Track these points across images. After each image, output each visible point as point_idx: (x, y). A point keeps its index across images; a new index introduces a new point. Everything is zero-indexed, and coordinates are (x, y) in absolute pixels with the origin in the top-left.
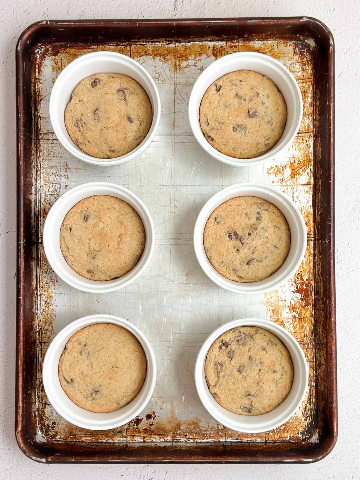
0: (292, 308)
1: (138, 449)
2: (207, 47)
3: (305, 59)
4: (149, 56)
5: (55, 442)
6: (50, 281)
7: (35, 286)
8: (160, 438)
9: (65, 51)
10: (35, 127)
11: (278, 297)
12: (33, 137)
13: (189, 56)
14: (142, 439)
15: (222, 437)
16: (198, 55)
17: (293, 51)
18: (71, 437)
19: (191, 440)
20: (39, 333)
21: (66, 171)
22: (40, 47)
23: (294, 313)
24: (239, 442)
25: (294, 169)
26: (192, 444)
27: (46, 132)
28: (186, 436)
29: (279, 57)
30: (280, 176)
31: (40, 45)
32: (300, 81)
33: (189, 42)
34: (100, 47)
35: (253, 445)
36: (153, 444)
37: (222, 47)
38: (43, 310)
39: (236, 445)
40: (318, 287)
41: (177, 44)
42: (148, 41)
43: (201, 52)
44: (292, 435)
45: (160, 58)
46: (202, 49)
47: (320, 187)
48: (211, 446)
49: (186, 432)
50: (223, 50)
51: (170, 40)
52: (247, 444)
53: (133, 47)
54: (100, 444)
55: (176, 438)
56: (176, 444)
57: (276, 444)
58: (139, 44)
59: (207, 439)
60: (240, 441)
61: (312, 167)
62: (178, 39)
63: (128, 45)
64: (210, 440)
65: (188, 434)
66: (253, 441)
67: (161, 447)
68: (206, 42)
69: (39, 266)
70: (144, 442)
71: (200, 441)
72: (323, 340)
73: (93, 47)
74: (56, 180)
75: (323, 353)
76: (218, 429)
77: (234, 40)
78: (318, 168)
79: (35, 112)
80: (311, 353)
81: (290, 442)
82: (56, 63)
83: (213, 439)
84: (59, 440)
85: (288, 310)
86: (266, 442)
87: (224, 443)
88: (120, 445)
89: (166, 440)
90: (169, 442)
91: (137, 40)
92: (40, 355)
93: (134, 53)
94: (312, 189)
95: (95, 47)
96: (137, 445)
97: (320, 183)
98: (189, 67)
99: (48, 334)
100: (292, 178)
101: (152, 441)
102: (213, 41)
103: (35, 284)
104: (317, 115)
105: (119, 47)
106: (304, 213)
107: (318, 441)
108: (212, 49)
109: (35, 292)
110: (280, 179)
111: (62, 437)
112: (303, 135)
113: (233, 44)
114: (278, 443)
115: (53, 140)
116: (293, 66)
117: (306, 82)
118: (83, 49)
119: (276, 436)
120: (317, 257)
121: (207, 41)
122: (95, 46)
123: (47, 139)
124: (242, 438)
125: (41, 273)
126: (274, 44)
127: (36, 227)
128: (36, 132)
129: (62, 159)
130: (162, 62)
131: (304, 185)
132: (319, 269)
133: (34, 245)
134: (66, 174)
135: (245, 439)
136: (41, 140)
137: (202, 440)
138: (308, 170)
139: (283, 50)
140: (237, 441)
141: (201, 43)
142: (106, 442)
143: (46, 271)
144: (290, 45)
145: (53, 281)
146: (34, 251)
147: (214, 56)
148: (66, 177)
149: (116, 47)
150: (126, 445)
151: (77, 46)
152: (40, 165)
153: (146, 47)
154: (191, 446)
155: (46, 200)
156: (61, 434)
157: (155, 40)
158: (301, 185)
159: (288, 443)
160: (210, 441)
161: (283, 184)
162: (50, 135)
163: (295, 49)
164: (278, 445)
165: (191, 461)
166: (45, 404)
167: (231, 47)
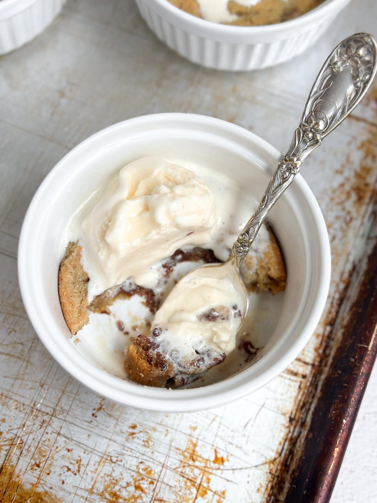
10: (313, 397)
136: (308, 361)
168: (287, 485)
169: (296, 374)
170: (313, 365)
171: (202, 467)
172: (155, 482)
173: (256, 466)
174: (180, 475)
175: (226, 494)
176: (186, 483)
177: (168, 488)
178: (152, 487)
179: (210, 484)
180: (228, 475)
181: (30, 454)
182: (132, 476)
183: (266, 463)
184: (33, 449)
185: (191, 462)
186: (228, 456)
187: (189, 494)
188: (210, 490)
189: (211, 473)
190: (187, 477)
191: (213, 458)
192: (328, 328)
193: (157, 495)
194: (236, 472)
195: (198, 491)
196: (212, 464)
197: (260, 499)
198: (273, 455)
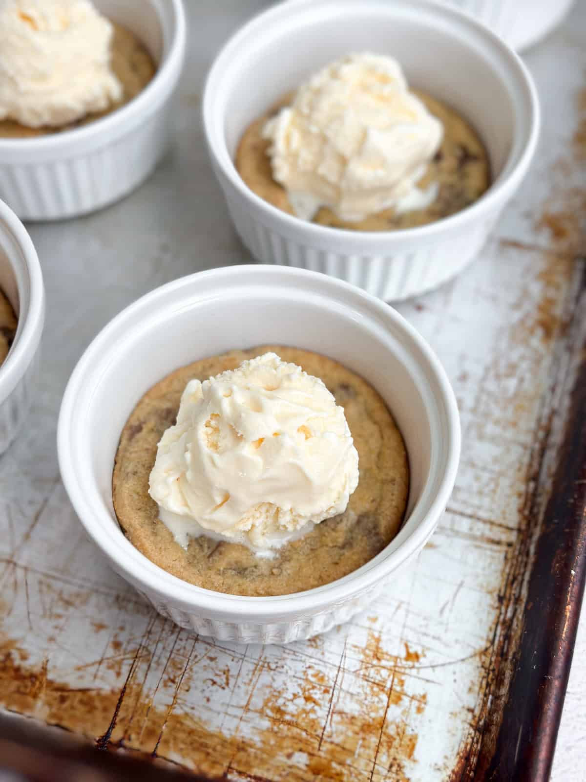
4: (60, 681)
10: (525, 569)
12: (537, 533)
27: (489, 546)
45: (23, 664)
53: (97, 734)
58: (74, 733)
63: (110, 743)
93: (105, 710)
105: (149, 748)
115: (470, 516)
123: (492, 523)
128: (523, 552)
136: (511, 525)
149: (160, 752)
153: (54, 716)
162: (479, 534)
168: (508, 674)
169: (498, 543)
170: (519, 530)
171: (391, 666)
172: (331, 691)
173: (463, 660)
174: (363, 678)
175: (429, 698)
176: (372, 688)
177: (348, 696)
178: (328, 696)
179: (405, 688)
180: (427, 673)
181: (162, 668)
182: (300, 685)
183: (475, 655)
184: (164, 661)
185: (375, 662)
186: (423, 652)
187: (378, 702)
188: (406, 695)
189: (404, 674)
190: (372, 680)
191: (403, 654)
192: (532, 485)
193: (334, 707)
194: (436, 669)
195: (389, 697)
196: (404, 662)
197: (473, 700)
198: (483, 644)
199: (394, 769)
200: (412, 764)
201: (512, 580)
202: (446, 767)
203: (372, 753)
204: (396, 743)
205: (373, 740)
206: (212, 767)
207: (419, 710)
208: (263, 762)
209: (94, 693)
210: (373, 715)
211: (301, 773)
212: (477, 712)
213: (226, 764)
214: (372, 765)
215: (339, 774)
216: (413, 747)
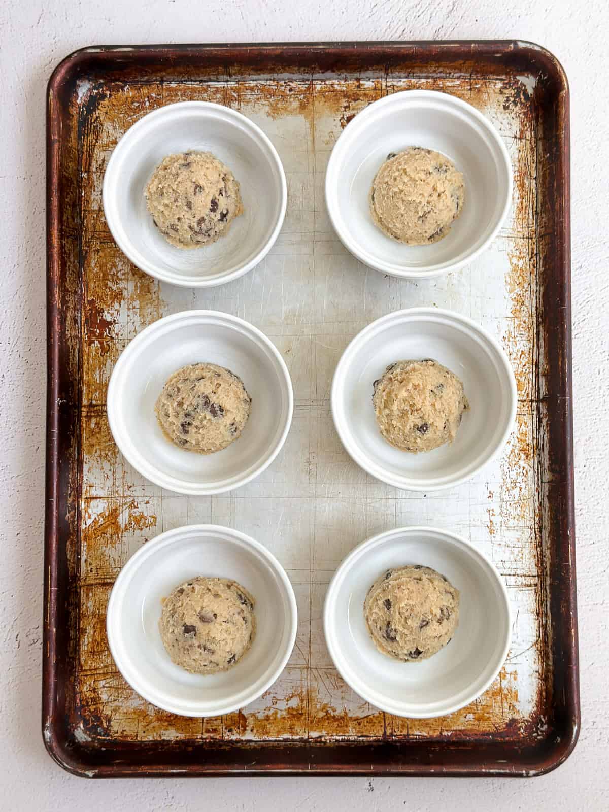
0: (118, 296)
1: (367, 67)
2: (255, 731)
3: (92, 708)
4: (354, 716)
5: (504, 77)
6: (517, 339)
7: (541, 329)
8: (332, 85)
9: (496, 728)
10: (546, 597)
11: (140, 315)
12: (548, 578)
13: (286, 716)
14: (362, 85)
15: (232, 89)
16: (271, 718)
17: (112, 723)
18: (477, 86)
19: (282, 83)
20: (532, 253)
21: (491, 521)
22: (540, 733)
23: (114, 288)
24: (205, 82)
25: (113, 523)
26: (281, 76)
27: (527, 588)
28: (291, 90)
29: (135, 713)
30: (136, 512)
31: (539, 738)
32: (101, 672)
33: (285, 740)
34: (436, 734)
35: (183, 76)
36: (343, 75)
37: (230, 731)
38: (526, 291)
39: (209, 75)
40: (75, 330)
41: (306, 737)
42: (355, 743)
43: (266, 723)
44: (120, 93)
45: (336, 713)
46: (264, 727)
47: (69, 492)
48: (249, 74)
49: (291, 95)
50: (229, 726)
51: (318, 744)
52: (193, 78)
53: (381, 733)
54: (430, 75)
55: (307, 86)
56: (307, 76)
57: (145, 78)
58: (371, 737)
59: (256, 86)
60: (204, 84)
61: (83, 527)
62: (305, 745)
63: (388, 736)
64: (253, 84)
65: (288, 92)
66: (182, 83)
67: (330, 71)
68: (257, 739)
69: (534, 363)
70: (358, 80)
71: (268, 83)
72: (67, 242)
73: (449, 734)
74: (509, 507)
75: (68, 222)
76: (239, 101)
77: (210, 742)
78: (73, 525)
79: (546, 621)
80: (87, 224)
81: (123, 82)
82: (511, 707)
83: (247, 85)
84: (497, 82)
85: (125, 293)
86: (162, 81)
87: (229, 79)
88: (397, 73)
89: (323, 83)
90: (318, 80)
91: (374, 744)
92: (531, 217)
93: (379, 722)
94: (84, 491)
95: (445, 733)
96: (369, 73)
97: (70, 500)
98: (287, 698)
99: (518, 252)
100: (115, 510)
101: (345, 81)
102: (245, 741)
103: (541, 334)
104: (73, 613)
105: (405, 732)
106: (96, 452)
107: (78, 82)
108: (247, 728)
109: (540, 319)
110: (135, 507)
111: (492, 85)
112: (98, 581)
113: (212, 735)
114: (142, 80)
115: (514, 575)
116: (112, 698)
117: (91, 670)
118: (464, 730)
119: (146, 91)
120: (77, 378)
121: (256, 742)
122: (445, 736)
123: (525, 576)
124: (200, 88)
125: (531, 351)
126: (143, 734)
127: (542, 428)
128: (543, 588)
129: (499, 543)
130: (332, 705)
131: (96, 498)
132: (73, 359)
133: (543, 398)
134: (492, 518)
135: (196, 86)
136: (534, 574)
137: (265, 84)
138: (89, 522)
139: (129, 724)
140: (209, 83)
141: (266, 738)
142: (420, 78)
143: (523, 356)
144: (117, 733)
145: (511, 339)
146: (544, 387)
147: (243, 716)
148: (491, 512)
149: (410, 732)
150: (387, 74)
151: (476, 735)
152: (535, 532)
153: (359, 732)
154: (281, 73)
155: (525, 473)
156: (494, 91)
157: (342, 744)
158: (100, 498)
159: (126, 79)
160: (251, 82)
161: (131, 499)
162: (520, 583)
163: (108, 726)
164: (142, 76)
165: (281, 47)
166: (520, 138)
167: (215, 731)
168: (551, 655)
169: (530, 585)
170: (538, 576)
173: (528, 649)
175: (517, 671)
179: (506, 670)
180: (514, 661)
183: (533, 645)
188: (507, 673)
194: (518, 657)
197: (537, 667)
198: (535, 639)
199: (511, 708)
200: (518, 703)
201: (541, 603)
202: (533, 700)
203: (500, 704)
204: (509, 696)
205: (499, 698)
206: (435, 732)
207: (515, 679)
208: (455, 723)
209: (371, 717)
210: (495, 687)
211: (472, 723)
212: (540, 672)
213: (440, 729)
214: (501, 709)
215: (489, 718)
216: (517, 696)
